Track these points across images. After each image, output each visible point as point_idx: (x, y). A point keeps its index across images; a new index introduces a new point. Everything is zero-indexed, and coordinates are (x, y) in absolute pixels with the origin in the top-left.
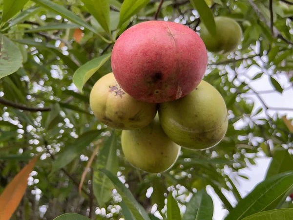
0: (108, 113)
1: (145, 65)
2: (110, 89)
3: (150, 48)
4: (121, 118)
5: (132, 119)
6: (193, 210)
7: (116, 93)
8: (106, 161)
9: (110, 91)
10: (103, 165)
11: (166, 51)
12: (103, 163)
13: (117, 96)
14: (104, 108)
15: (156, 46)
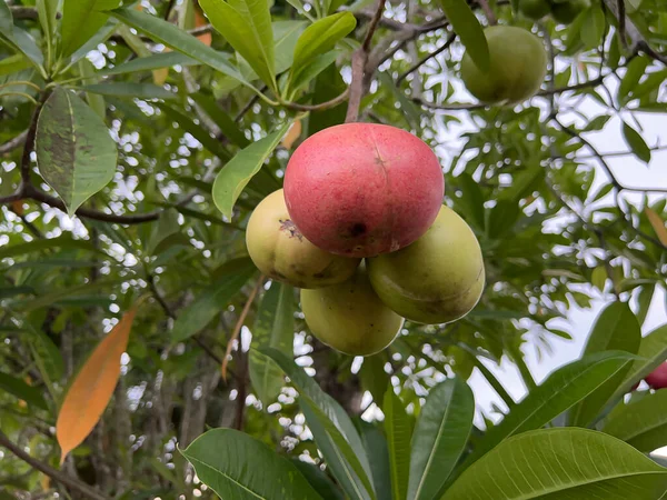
0: (278, 266)
1: (339, 212)
2: (281, 225)
3: (346, 186)
4: (301, 274)
5: (319, 276)
6: (436, 413)
7: (292, 232)
8: (271, 321)
9: (282, 228)
10: (266, 328)
11: (372, 191)
12: (267, 324)
13: (293, 239)
14: (272, 256)
15: (356, 184)
